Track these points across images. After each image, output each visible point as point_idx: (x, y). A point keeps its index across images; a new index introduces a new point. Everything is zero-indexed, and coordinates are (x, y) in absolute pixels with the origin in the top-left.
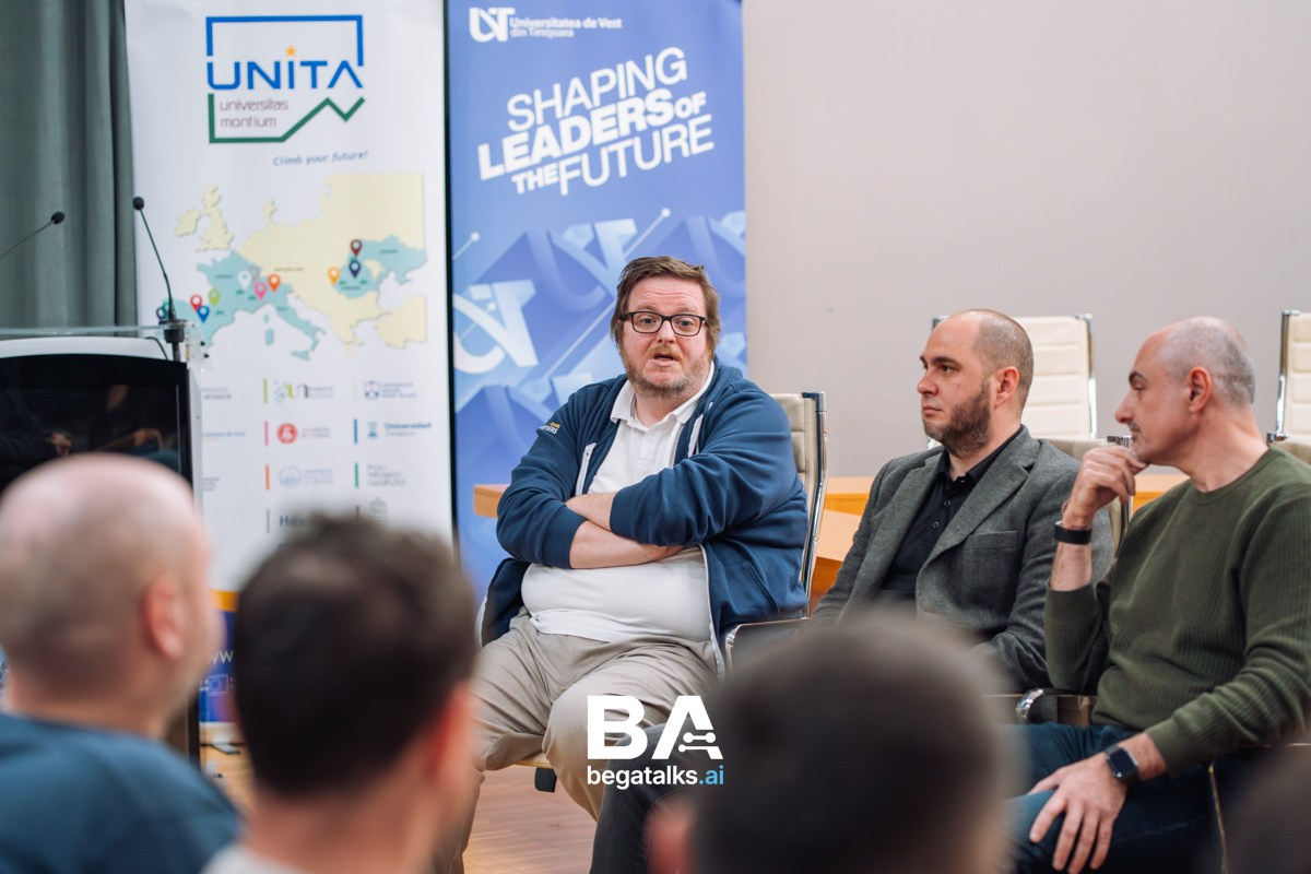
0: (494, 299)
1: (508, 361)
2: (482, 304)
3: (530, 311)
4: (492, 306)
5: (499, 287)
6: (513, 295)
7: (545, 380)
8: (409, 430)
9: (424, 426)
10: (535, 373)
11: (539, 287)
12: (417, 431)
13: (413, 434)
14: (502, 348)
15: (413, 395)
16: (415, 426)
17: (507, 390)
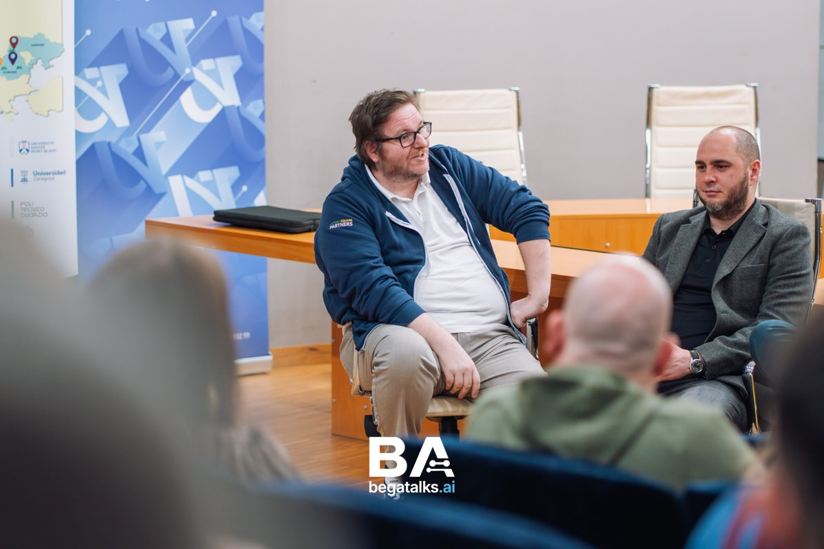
0: (101, 78)
1: (110, 123)
2: (93, 82)
3: (125, 86)
4: (99, 83)
5: (104, 69)
6: (114, 74)
7: (134, 136)
8: (51, 176)
9: (61, 173)
10: (128, 132)
11: (130, 69)
12: (56, 176)
13: (53, 179)
14: (106, 114)
15: (53, 151)
16: (55, 173)
17: (109, 144)
